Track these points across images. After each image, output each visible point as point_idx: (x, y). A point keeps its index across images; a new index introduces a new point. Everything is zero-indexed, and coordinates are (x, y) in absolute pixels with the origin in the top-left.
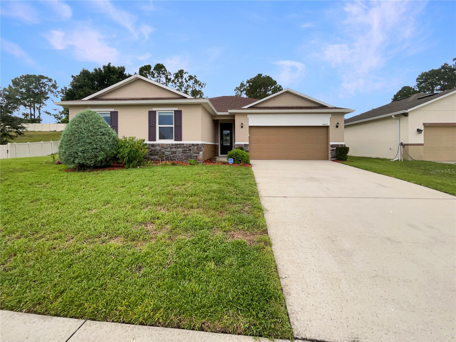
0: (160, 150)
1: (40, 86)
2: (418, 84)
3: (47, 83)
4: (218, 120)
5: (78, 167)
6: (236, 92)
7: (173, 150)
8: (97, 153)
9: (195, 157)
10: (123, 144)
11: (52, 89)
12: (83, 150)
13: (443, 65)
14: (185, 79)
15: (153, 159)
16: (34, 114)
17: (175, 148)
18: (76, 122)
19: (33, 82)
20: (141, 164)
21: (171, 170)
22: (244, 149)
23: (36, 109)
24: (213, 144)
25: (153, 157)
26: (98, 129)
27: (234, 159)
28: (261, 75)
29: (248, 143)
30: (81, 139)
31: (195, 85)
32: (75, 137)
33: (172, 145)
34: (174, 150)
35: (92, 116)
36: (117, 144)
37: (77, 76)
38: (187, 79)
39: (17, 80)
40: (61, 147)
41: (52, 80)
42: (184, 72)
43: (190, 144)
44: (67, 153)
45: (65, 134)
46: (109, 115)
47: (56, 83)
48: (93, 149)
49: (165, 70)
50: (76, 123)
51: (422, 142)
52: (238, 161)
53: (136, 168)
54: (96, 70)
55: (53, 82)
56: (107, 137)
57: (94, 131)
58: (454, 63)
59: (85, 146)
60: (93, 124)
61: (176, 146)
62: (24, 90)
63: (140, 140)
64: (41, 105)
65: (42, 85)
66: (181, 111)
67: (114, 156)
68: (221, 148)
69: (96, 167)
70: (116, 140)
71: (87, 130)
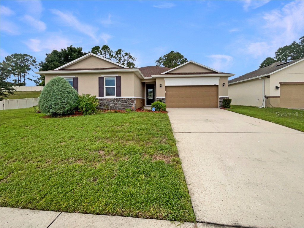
0: (106, 103)
1: (24, 61)
2: (277, 56)
3: (29, 59)
4: (145, 82)
5: (52, 114)
6: (157, 63)
8: (65, 106)
9: (130, 107)
10: (82, 99)
11: (32, 63)
12: (55, 104)
13: (293, 42)
14: (123, 55)
15: (102, 109)
16: (21, 80)
17: (116, 101)
18: (50, 85)
19: (20, 59)
20: (94, 112)
21: (114, 115)
22: (162, 101)
23: (22, 76)
24: (142, 98)
25: (102, 107)
26: (65, 89)
27: (155, 108)
28: (173, 51)
29: (165, 97)
30: (54, 96)
31: (129, 59)
32: (50, 95)
33: (115, 99)
35: (61, 81)
36: (78, 99)
37: (49, 54)
38: (124, 55)
39: (9, 57)
40: (40, 102)
41: (33, 57)
42: (122, 50)
43: (126, 98)
44: (45, 105)
45: (43, 93)
46: (72, 80)
47: (35, 59)
48: (62, 103)
49: (109, 49)
51: (279, 95)
52: (159, 110)
53: (91, 115)
54: (62, 50)
55: (33, 59)
56: (71, 95)
57: (62, 91)
58: (300, 41)
59: (57, 100)
60: (62, 86)
61: (117, 100)
62: (13, 64)
63: (93, 96)
64: (26, 74)
65: (25, 60)
66: (120, 77)
67: (76, 107)
68: (147, 101)
69: (64, 115)
70: (77, 97)
71: (58, 90)
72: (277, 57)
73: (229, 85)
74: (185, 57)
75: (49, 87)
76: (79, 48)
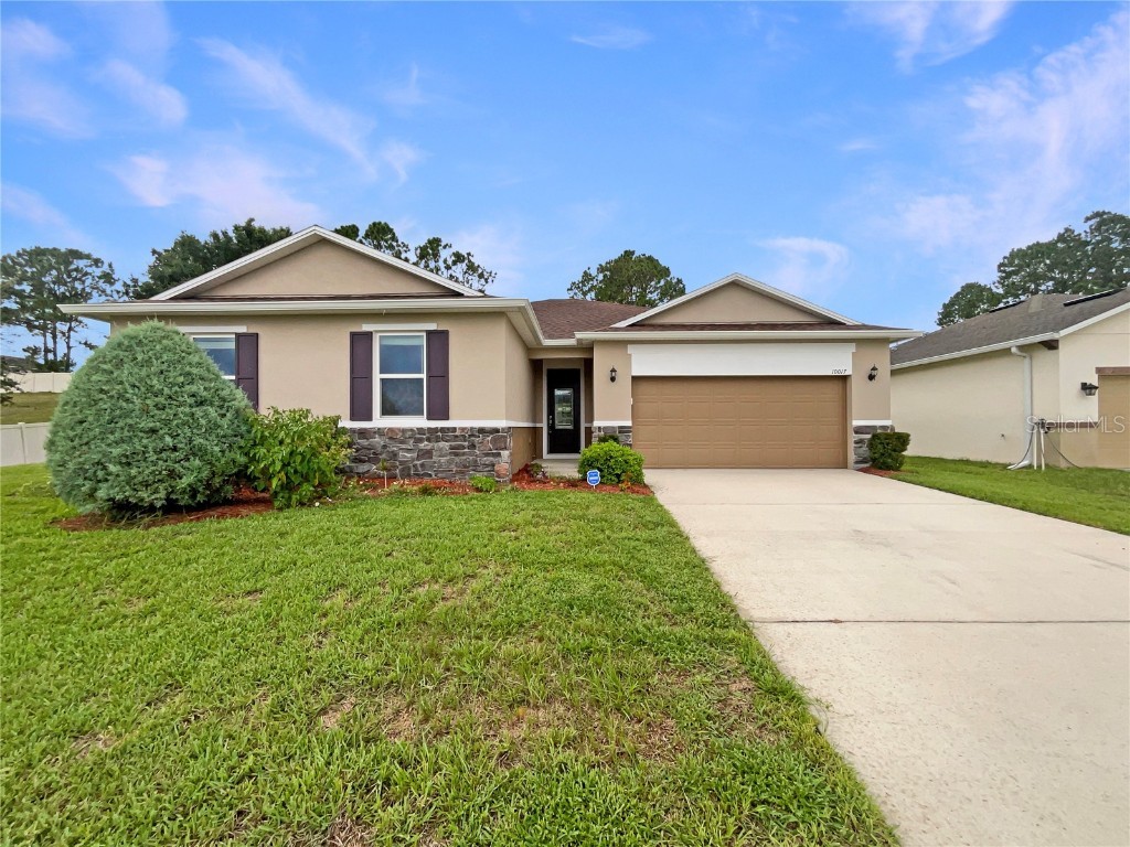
0: (385, 447)
1: (69, 276)
2: (1002, 278)
3: (89, 270)
4: (541, 361)
5: (110, 510)
6: (572, 293)
7: (422, 445)
8: (176, 465)
9: (487, 466)
10: (266, 434)
11: (101, 284)
12: (127, 457)
13: (1062, 231)
14: (445, 261)
15: (363, 473)
16: (55, 348)
17: (429, 440)
18: (105, 363)
19: (51, 267)
20: (325, 492)
21: (421, 512)
22: (620, 439)
23: (59, 335)
24: (531, 425)
25: (363, 468)
26: (182, 385)
27: (600, 470)
28: (633, 253)
29: (629, 423)
30: (120, 417)
31: (470, 278)
32: (98, 414)
33: (421, 431)
34: (424, 445)
35: (164, 342)
36: (249, 434)
37: (166, 251)
38: (450, 262)
39: (9, 262)
40: (51, 446)
41: (102, 262)
42: (443, 244)
43: (472, 429)
44: (71, 466)
45: (67, 403)
46: (232, 346)
47: (112, 271)
48: (162, 450)
49: (394, 238)
50: (105, 367)
51: (1094, 417)
52: (613, 478)
53: (309, 506)
54: (215, 236)
55: (105, 268)
56: (212, 411)
57: (166, 391)
58: (1086, 227)
59: (136, 440)
60: (164, 367)
61: (433, 434)
62: (27, 288)
63: (325, 418)
64: (73, 324)
65: (74, 274)
66: (445, 334)
67: (240, 471)
68: (550, 436)
69: (172, 509)
70: (246, 421)
71: (143, 389)
72: (1002, 281)
73: (894, 373)
74: (675, 274)
75: (97, 369)
76: (278, 228)
